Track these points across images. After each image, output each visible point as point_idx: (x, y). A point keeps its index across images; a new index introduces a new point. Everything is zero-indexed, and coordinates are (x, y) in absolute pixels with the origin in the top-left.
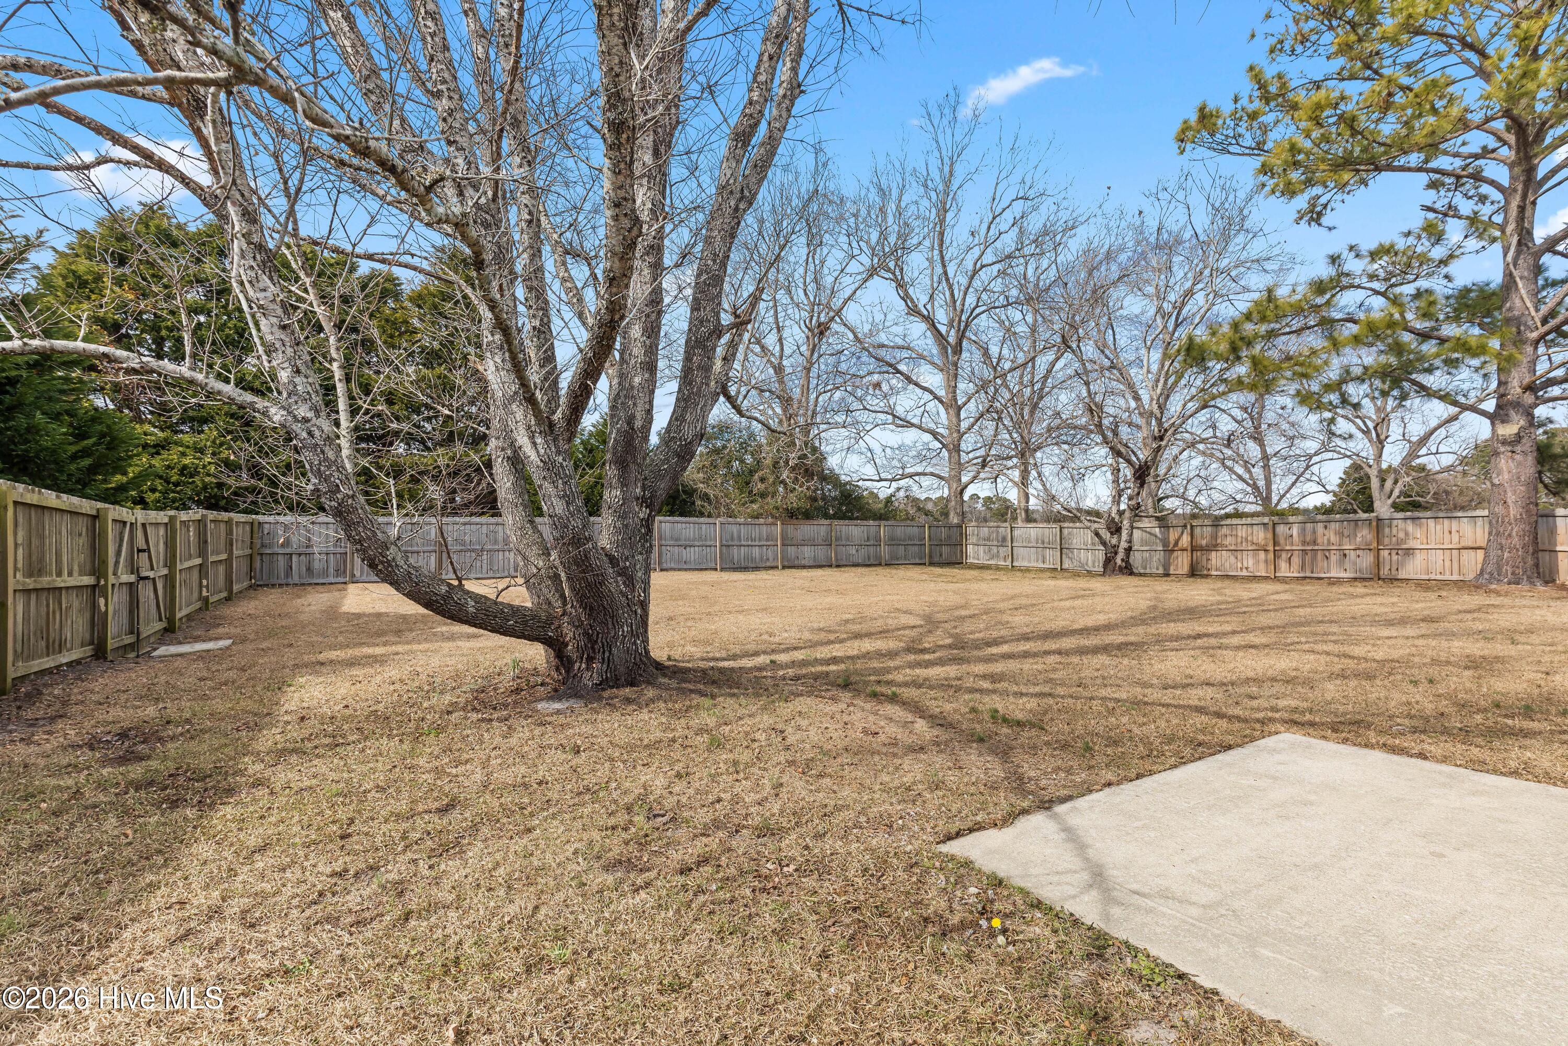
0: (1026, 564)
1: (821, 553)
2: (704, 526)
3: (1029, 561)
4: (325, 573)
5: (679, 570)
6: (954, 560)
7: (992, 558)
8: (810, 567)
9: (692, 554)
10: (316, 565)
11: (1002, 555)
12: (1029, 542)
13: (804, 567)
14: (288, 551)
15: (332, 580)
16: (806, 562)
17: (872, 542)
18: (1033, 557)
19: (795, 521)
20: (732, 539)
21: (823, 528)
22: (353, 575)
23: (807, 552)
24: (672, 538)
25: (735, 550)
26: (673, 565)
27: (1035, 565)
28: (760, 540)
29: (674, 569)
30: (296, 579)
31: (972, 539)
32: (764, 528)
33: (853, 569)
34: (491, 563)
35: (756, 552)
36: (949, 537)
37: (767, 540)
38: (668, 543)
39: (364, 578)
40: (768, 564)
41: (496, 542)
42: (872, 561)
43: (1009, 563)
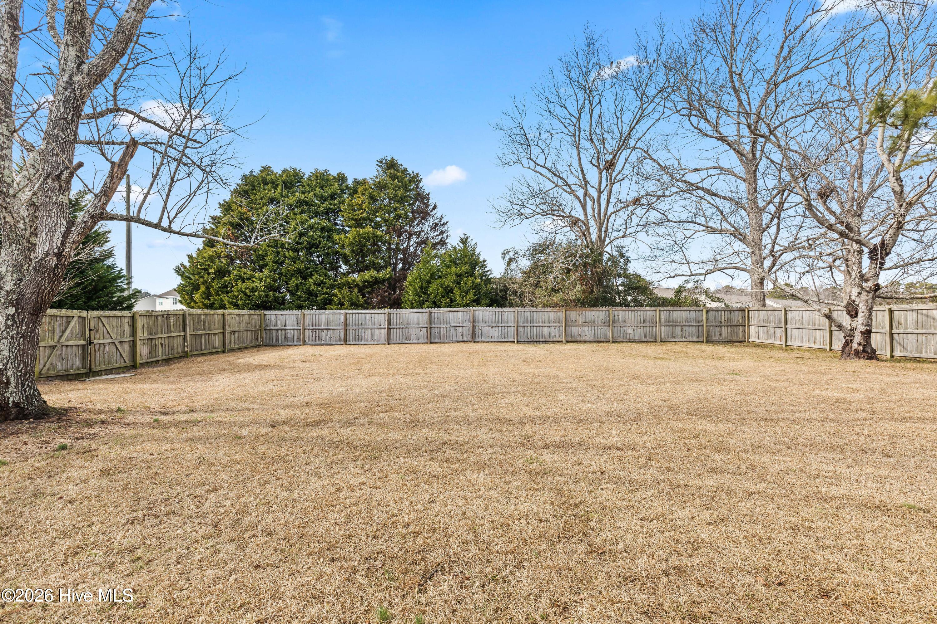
0: (799, 344)
1: (600, 332)
2: (506, 313)
3: (802, 342)
4: (292, 340)
5: (488, 342)
6: (735, 338)
7: (769, 338)
8: (590, 342)
9: (497, 332)
10: (289, 336)
11: (777, 335)
12: (802, 324)
13: (585, 342)
14: (276, 328)
15: (295, 343)
16: (587, 339)
17: (648, 324)
18: (805, 338)
19: (578, 309)
20: (527, 322)
21: (602, 314)
22: (304, 341)
23: (588, 332)
24: (483, 321)
25: (529, 329)
26: (483, 339)
27: (806, 345)
28: (548, 322)
29: (484, 342)
30: (280, 342)
31: (753, 322)
32: (552, 313)
33: (629, 344)
34: (372, 335)
35: (546, 330)
36: (730, 320)
37: (555, 322)
38: (480, 324)
39: (310, 343)
40: (555, 339)
41: (375, 324)
42: (648, 339)
43: (783, 343)
